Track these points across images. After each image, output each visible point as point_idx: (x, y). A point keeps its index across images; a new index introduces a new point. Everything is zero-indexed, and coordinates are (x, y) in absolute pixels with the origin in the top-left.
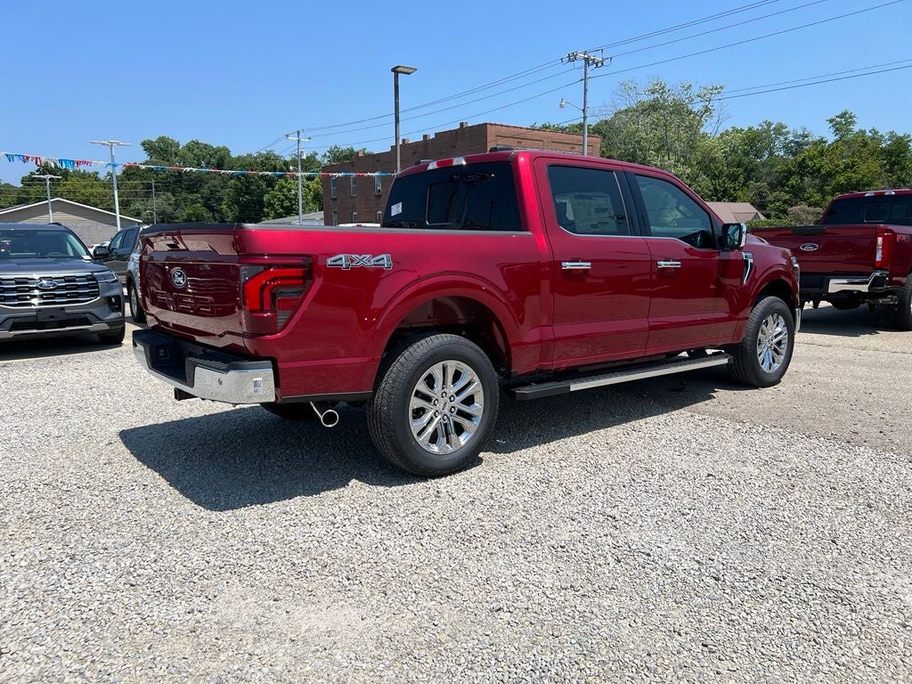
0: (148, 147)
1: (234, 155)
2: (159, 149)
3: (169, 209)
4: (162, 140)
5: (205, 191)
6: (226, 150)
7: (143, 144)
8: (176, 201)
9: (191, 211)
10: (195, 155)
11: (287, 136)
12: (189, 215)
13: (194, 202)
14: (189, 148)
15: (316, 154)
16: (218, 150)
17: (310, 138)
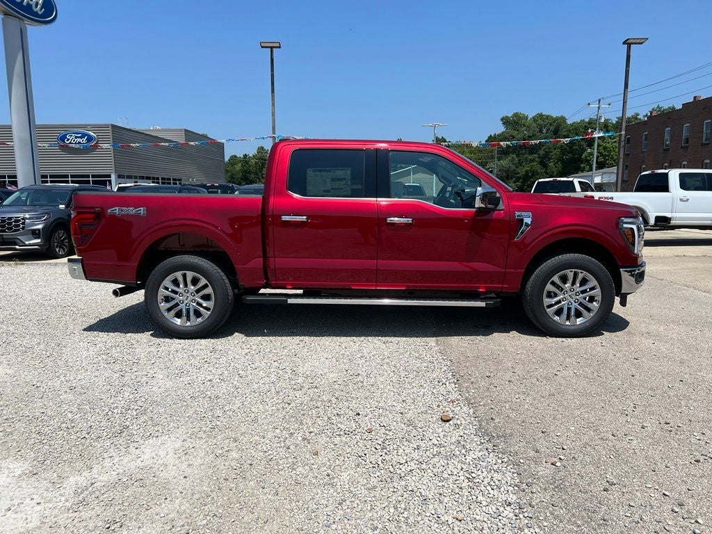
0: (505, 121)
1: (569, 122)
2: (514, 123)
3: (513, 167)
4: (516, 115)
5: (541, 152)
6: (563, 119)
7: (502, 119)
8: (520, 160)
9: (529, 168)
10: (538, 125)
11: (589, 104)
12: (527, 171)
13: (532, 161)
14: (534, 119)
15: (638, 115)
16: (557, 119)
17: (609, 104)
